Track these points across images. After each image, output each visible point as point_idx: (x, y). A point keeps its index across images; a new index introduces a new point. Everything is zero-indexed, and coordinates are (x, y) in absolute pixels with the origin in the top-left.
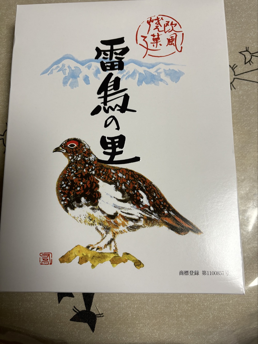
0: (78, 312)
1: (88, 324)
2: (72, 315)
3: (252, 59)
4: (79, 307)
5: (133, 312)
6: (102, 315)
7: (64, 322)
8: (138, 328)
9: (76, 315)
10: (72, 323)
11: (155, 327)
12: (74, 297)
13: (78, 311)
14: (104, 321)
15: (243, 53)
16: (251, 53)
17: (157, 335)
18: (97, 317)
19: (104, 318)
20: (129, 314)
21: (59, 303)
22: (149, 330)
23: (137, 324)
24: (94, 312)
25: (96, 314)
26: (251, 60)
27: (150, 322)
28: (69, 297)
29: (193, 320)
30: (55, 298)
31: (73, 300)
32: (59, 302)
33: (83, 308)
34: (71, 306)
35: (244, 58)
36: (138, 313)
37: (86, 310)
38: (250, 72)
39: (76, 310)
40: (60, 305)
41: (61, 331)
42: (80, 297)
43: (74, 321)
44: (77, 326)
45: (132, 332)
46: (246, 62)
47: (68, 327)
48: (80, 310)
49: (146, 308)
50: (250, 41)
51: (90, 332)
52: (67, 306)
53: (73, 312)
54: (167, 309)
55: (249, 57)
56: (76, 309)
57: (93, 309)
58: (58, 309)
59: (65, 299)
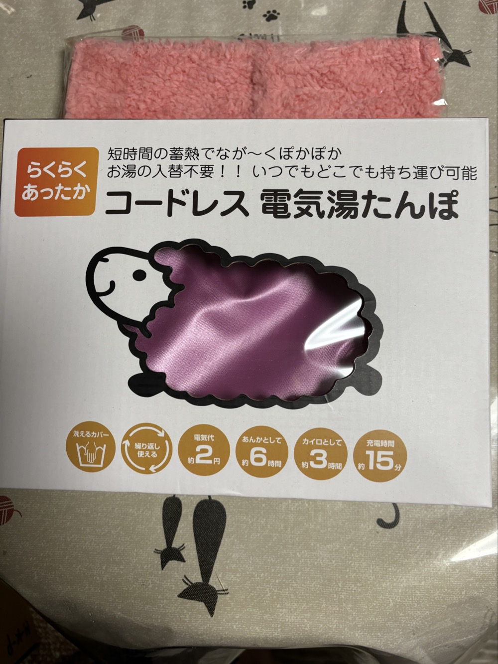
0: (191, 584)
1: (204, 604)
2: (181, 589)
4: (192, 577)
5: (274, 589)
6: (226, 592)
7: (168, 598)
8: (279, 615)
9: (187, 588)
10: (180, 601)
11: (306, 615)
12: (185, 561)
13: (191, 583)
14: (229, 601)
17: (309, 627)
18: (219, 594)
19: (228, 596)
20: (267, 592)
21: (162, 569)
22: (297, 618)
23: (279, 608)
24: (215, 586)
25: (217, 589)
27: (299, 607)
28: (177, 561)
29: (364, 608)
30: (156, 562)
31: (183, 565)
32: (163, 568)
33: (198, 579)
34: (181, 576)
36: (281, 592)
37: (202, 581)
39: (187, 581)
40: (163, 572)
41: (164, 612)
42: (194, 562)
43: (184, 598)
44: (188, 605)
45: (271, 619)
47: (175, 607)
48: (194, 582)
49: (293, 585)
51: (207, 615)
52: (175, 575)
54: (325, 588)
56: (187, 579)
58: (161, 578)
59: (172, 564)
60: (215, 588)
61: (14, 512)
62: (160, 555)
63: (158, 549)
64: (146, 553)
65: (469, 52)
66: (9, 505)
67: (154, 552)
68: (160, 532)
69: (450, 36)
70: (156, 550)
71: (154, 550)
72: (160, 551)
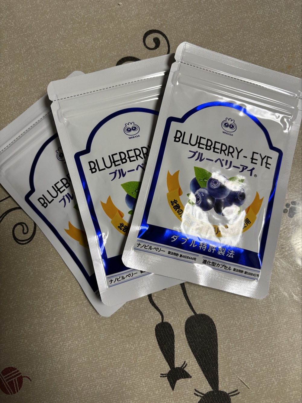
0: (203, 396)
4: (202, 389)
5: (279, 377)
6: (236, 392)
8: (291, 398)
9: (201, 400)
12: (191, 377)
13: (203, 394)
14: (242, 400)
18: (231, 396)
19: (240, 395)
20: (273, 381)
21: (173, 390)
23: (288, 392)
24: (225, 391)
25: (228, 393)
28: (184, 378)
30: (165, 385)
31: (191, 381)
32: (173, 389)
33: (208, 389)
34: (191, 390)
36: (286, 378)
39: (198, 394)
40: (174, 392)
42: (199, 375)
48: (205, 393)
49: (295, 368)
52: (186, 392)
53: (195, 398)
56: (198, 392)
57: (221, 388)
58: (174, 398)
59: (180, 382)
60: (225, 392)
62: (166, 378)
63: (162, 373)
64: (153, 380)
66: (17, 373)
67: (161, 377)
68: (160, 357)
70: (161, 374)
71: (160, 375)
72: (165, 374)
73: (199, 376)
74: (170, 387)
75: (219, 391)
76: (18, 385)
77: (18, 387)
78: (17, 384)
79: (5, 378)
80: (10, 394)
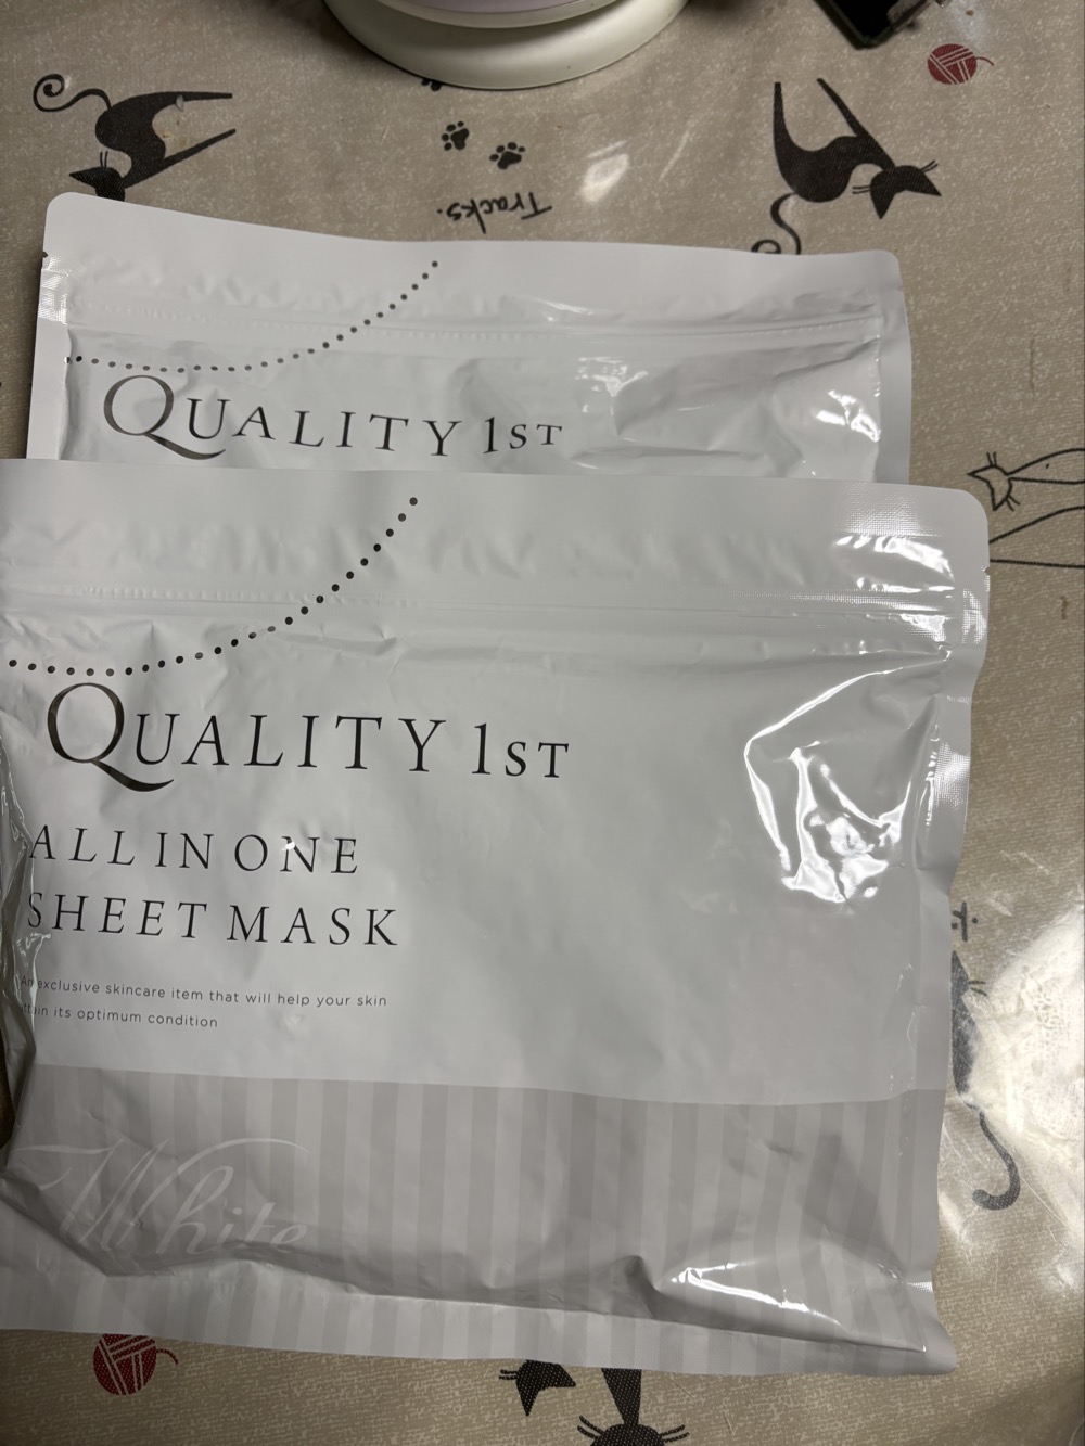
0: (599, 1435)
3: (1014, 489)
4: (598, 1416)
5: (785, 1403)
6: (681, 1433)
12: (573, 1385)
13: (599, 1431)
15: (981, 474)
16: (1008, 470)
18: (667, 1441)
19: (688, 1440)
20: (772, 1412)
21: (528, 1414)
24: (654, 1426)
26: (1012, 494)
27: (847, 1428)
28: (557, 1386)
29: (989, 1396)
30: (510, 1400)
31: (573, 1394)
32: (528, 1410)
33: (613, 1419)
34: (572, 1419)
35: (989, 491)
36: (802, 1405)
37: (622, 1422)
38: (1015, 534)
39: (588, 1430)
40: (530, 1419)
42: (595, 1380)
46: (998, 501)
49: (825, 1383)
50: (998, 432)
52: (559, 1421)
53: (581, 1438)
55: (1001, 484)
56: (588, 1425)
57: (645, 1418)
58: (529, 1436)
60: (654, 1431)
61: (158, 1355)
62: (514, 1381)
64: (482, 1385)
65: (932, 165)
66: (144, 1341)
67: (500, 1377)
69: (885, 140)
70: (502, 1371)
71: (499, 1373)
72: (513, 1373)
73: (595, 1385)
74: (521, 1406)
75: (639, 1426)
76: (141, 1372)
77: (142, 1377)
78: (141, 1367)
79: (112, 1350)
80: (120, 1392)
